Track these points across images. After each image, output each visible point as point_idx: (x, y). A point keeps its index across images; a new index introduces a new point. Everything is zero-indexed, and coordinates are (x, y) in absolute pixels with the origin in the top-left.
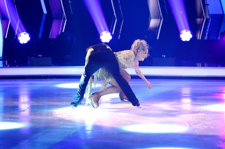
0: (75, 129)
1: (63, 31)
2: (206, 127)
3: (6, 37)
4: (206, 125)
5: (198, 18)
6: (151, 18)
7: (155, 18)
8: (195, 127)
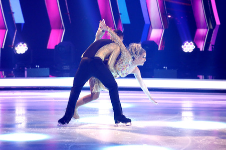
0: (73, 143)
1: (62, 41)
2: (209, 142)
3: (3, 47)
4: (209, 140)
5: (201, 28)
6: (152, 28)
7: (156, 28)
8: (198, 142)
